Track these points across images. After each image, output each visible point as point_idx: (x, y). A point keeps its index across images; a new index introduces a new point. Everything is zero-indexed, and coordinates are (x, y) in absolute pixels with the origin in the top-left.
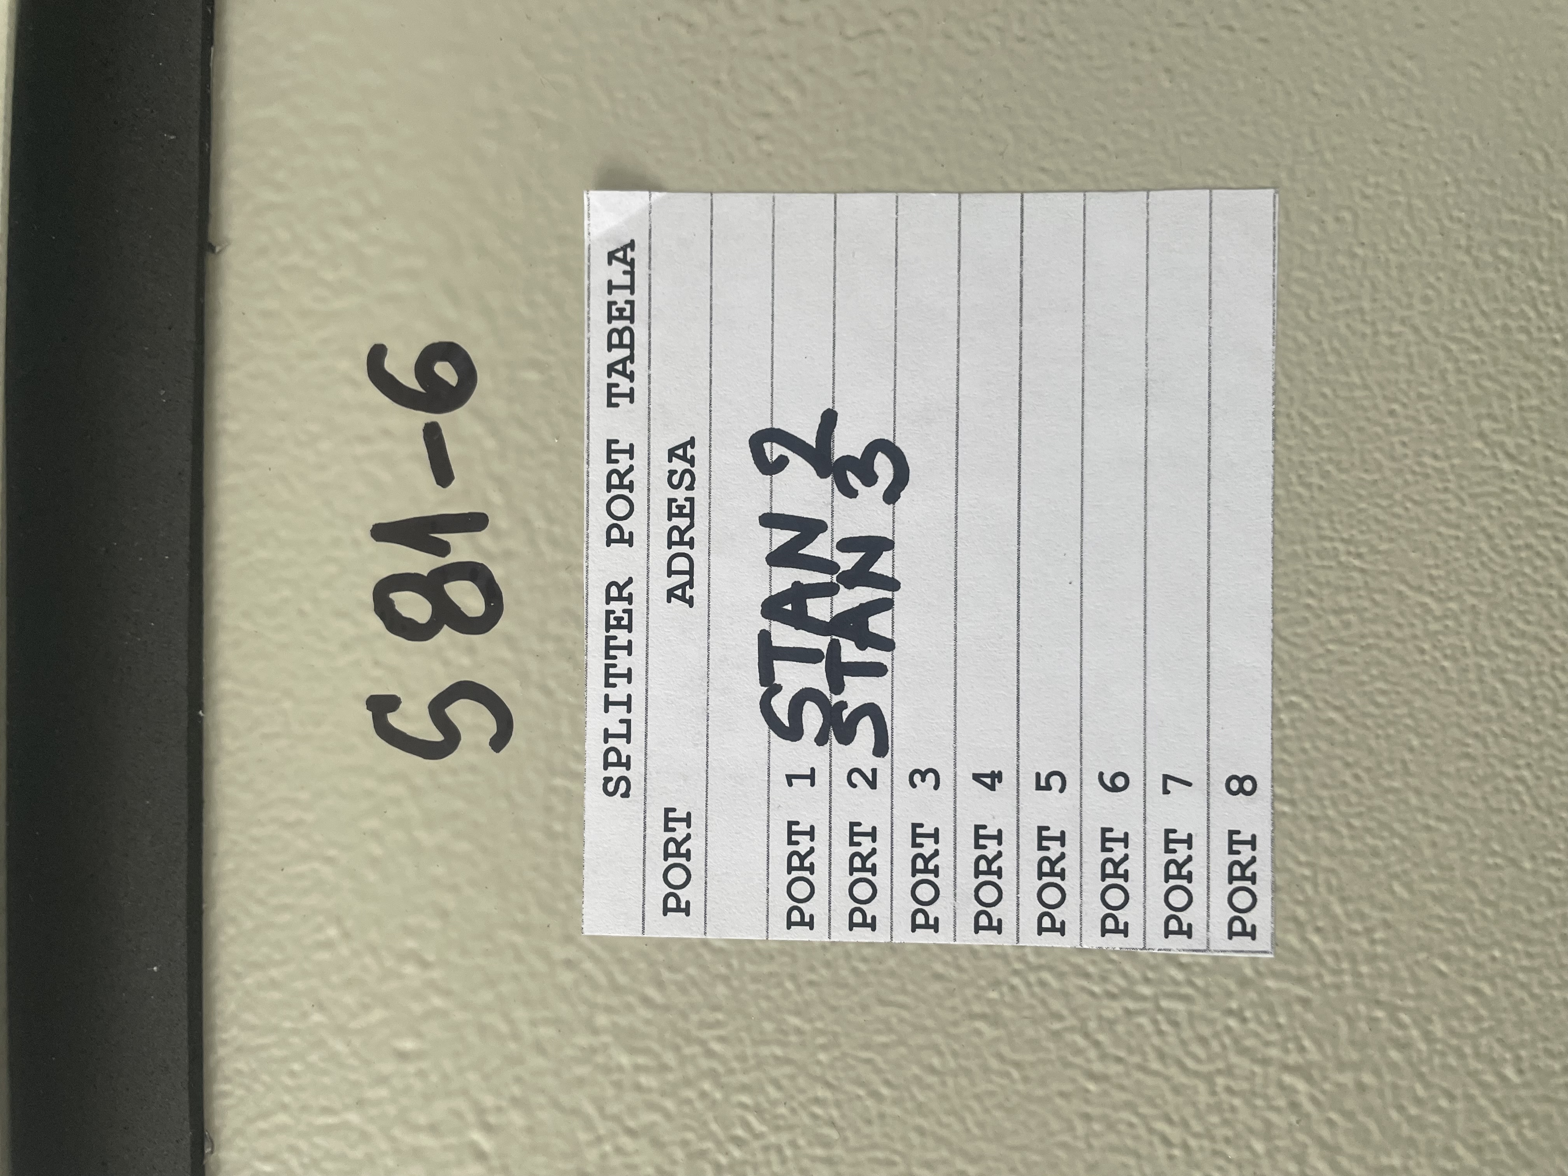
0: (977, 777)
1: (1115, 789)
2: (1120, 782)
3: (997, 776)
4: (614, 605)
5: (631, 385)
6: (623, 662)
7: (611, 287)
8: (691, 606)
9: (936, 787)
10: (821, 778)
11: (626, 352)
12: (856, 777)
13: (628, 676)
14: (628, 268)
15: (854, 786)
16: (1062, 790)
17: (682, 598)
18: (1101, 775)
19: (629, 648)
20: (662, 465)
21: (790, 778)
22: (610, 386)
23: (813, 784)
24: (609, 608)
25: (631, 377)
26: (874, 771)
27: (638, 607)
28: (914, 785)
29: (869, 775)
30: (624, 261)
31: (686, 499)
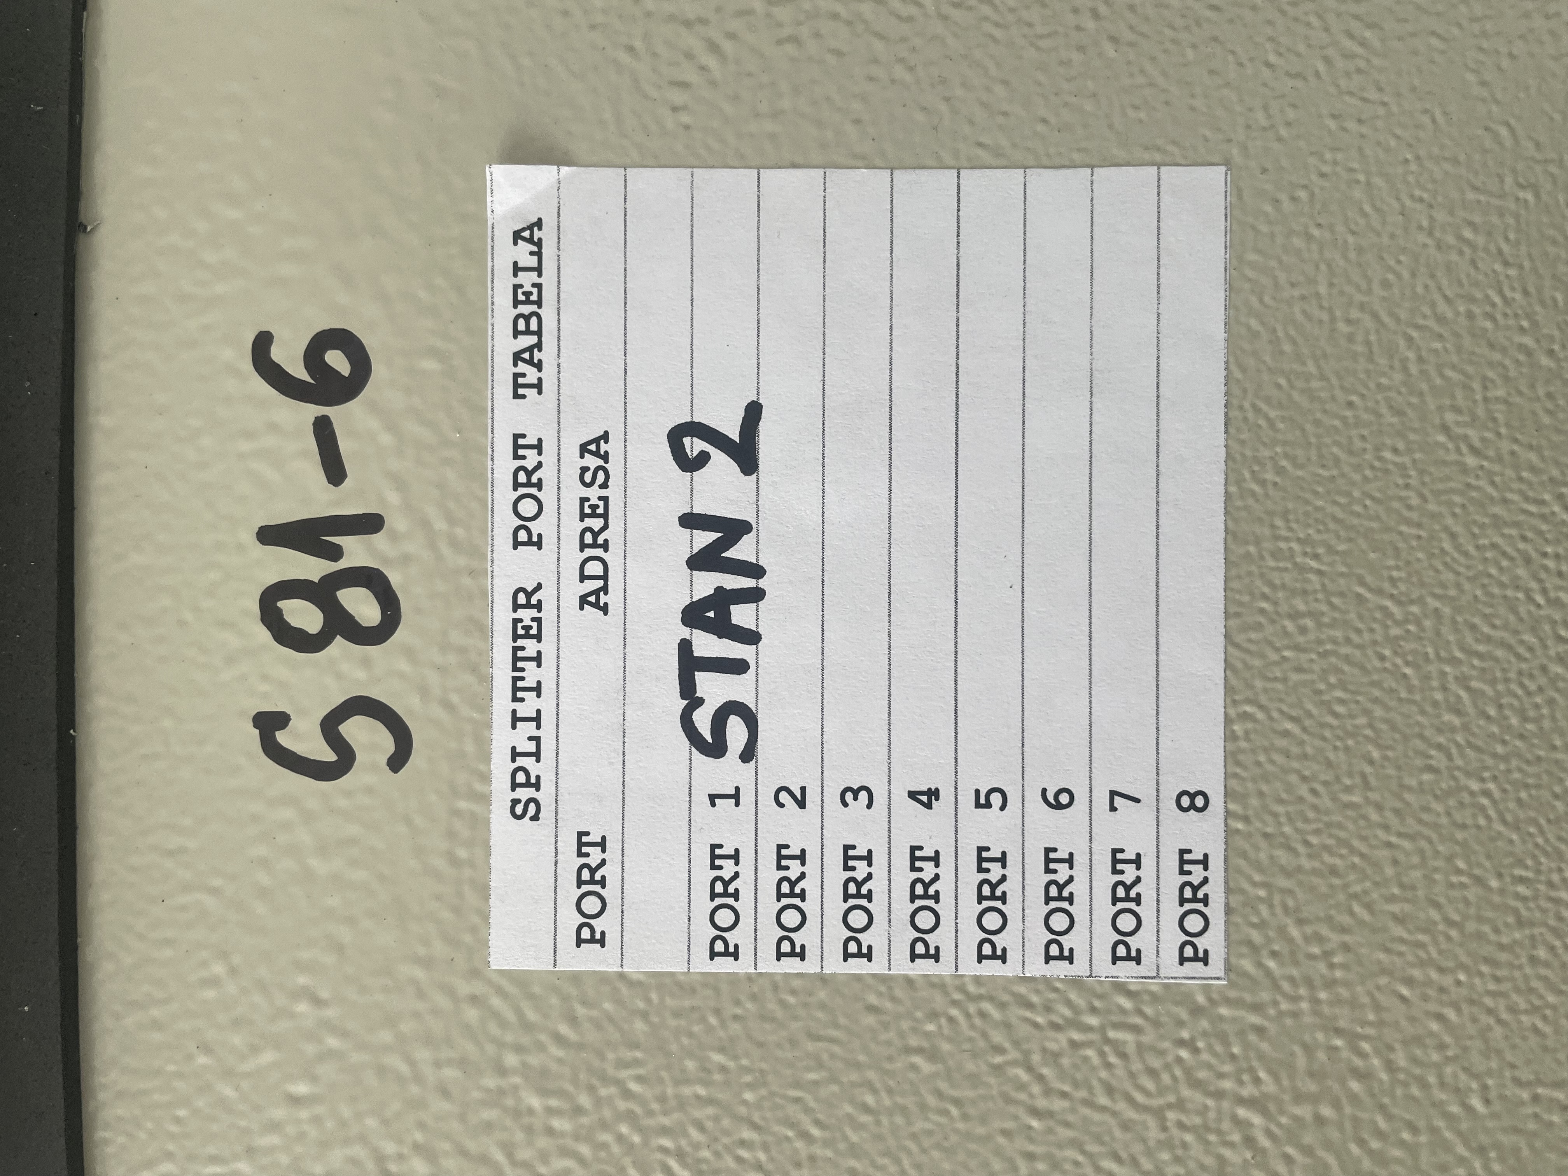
0: (913, 795)
1: (1059, 806)
2: (1064, 799)
3: (933, 794)
4: (521, 613)
5: (539, 375)
6: (531, 674)
7: (517, 269)
8: (606, 613)
9: (869, 806)
10: (746, 797)
11: (533, 339)
12: (784, 797)
13: (537, 689)
14: (535, 249)
15: (781, 805)
16: (1003, 808)
17: (596, 605)
18: (1044, 791)
19: (538, 659)
20: (573, 462)
21: (713, 798)
22: (516, 376)
23: (737, 804)
24: (517, 615)
25: (539, 366)
26: (803, 789)
27: (548, 615)
28: (845, 804)
29: (798, 795)
30: (530, 240)
31: (600, 498)
